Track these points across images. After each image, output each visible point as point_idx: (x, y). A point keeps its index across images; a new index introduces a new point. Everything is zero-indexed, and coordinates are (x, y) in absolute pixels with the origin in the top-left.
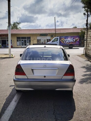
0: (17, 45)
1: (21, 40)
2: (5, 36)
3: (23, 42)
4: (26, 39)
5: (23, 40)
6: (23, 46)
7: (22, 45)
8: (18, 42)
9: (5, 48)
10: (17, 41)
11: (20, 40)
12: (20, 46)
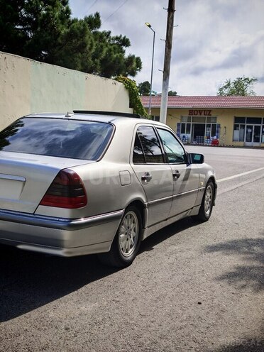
0: (233, 141)
1: (246, 125)
2: (203, 114)
3: (251, 133)
4: (261, 125)
5: (251, 127)
6: (248, 144)
7: (247, 141)
8: (237, 133)
9: (201, 145)
10: (235, 129)
11: (243, 127)
12: (241, 144)
